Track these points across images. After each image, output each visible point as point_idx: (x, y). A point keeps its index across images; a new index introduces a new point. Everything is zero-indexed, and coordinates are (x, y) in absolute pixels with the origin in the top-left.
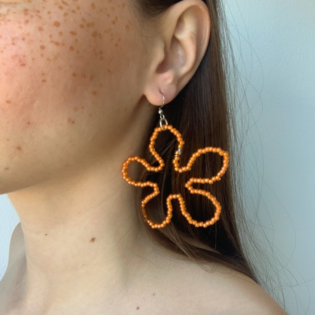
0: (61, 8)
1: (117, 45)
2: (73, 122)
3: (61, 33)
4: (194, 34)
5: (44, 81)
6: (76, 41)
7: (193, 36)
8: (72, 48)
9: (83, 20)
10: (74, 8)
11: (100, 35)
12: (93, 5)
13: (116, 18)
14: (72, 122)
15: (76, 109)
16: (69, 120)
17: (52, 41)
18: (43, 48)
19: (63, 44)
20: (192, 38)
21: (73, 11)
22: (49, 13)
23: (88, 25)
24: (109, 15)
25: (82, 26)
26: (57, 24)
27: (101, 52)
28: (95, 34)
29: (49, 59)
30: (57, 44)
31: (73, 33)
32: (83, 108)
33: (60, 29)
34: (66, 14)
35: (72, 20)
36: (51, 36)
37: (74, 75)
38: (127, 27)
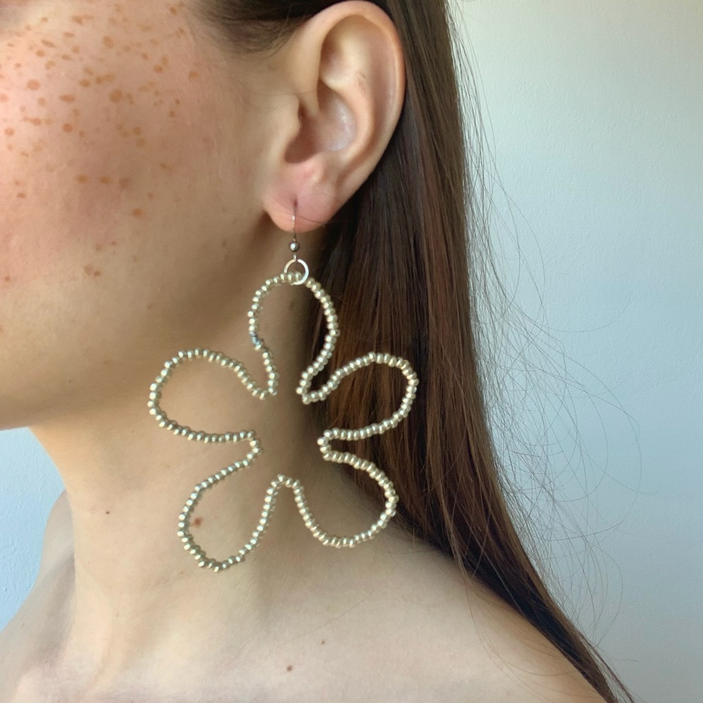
0: (40, 54)
1: (172, 114)
2: (97, 274)
3: (42, 102)
4: (364, 76)
5: (21, 195)
6: (76, 112)
7: (362, 79)
8: (67, 128)
9: (87, 70)
10: (68, 50)
11: (129, 96)
12: (108, 42)
13: (165, 60)
14: (93, 272)
15: (98, 248)
16: (88, 270)
17: (25, 119)
18: (10, 132)
19: (49, 122)
20: (360, 83)
21: (65, 57)
22: (18, 65)
23: (99, 80)
24: (145, 57)
25: (85, 84)
26: (33, 85)
27: (137, 131)
28: (116, 97)
29: (24, 154)
30: (36, 122)
31: (67, 99)
32: (114, 243)
33: (39, 94)
34: (49, 65)
35: (63, 74)
36: (23, 109)
37: (82, 179)
38: (193, 75)
